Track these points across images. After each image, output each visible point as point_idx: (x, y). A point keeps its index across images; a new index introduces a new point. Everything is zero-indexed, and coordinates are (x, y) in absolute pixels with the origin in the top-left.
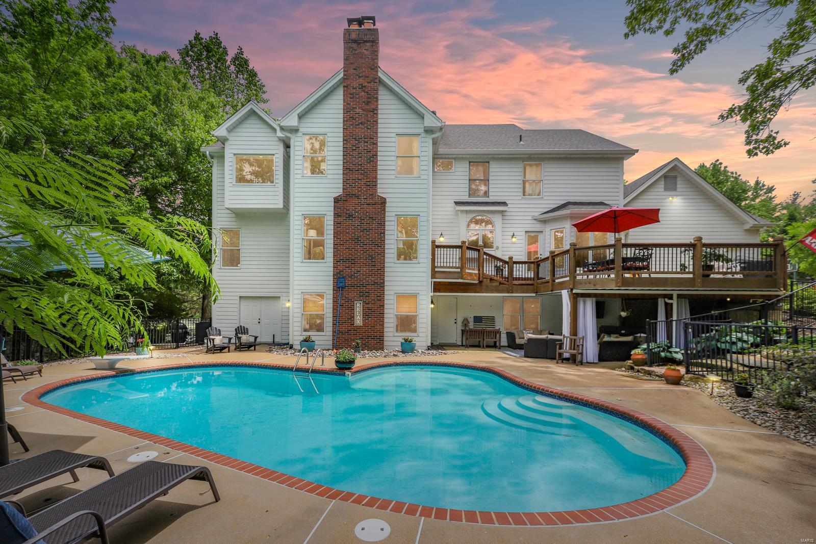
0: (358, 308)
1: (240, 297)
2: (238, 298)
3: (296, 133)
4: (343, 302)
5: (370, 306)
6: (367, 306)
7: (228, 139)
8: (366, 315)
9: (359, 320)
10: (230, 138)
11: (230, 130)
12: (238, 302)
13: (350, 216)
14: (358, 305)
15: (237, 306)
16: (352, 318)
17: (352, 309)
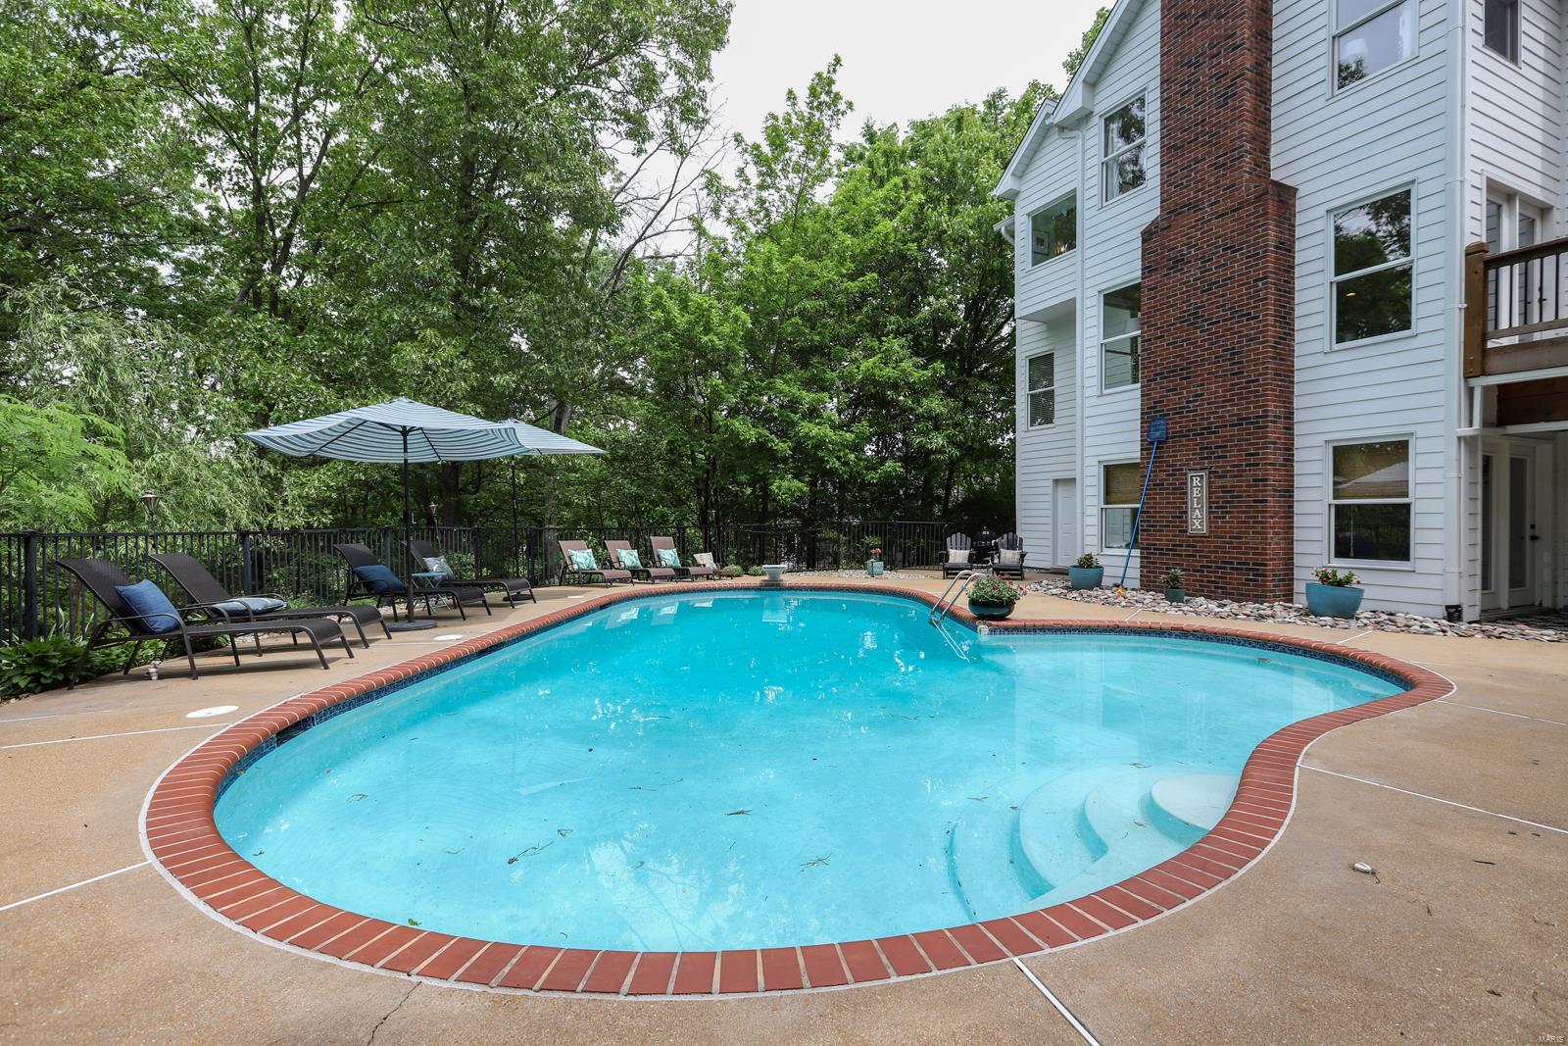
0: (1197, 487)
1: (1056, 481)
2: (1050, 483)
3: (1087, 122)
4: (1163, 475)
5: (1228, 481)
6: (1219, 482)
7: (1019, 192)
8: (1217, 506)
9: (1198, 521)
10: (1023, 189)
11: (1020, 175)
12: (1050, 490)
13: (1178, 262)
14: (1196, 481)
15: (1049, 498)
16: (1182, 515)
17: (1182, 492)
